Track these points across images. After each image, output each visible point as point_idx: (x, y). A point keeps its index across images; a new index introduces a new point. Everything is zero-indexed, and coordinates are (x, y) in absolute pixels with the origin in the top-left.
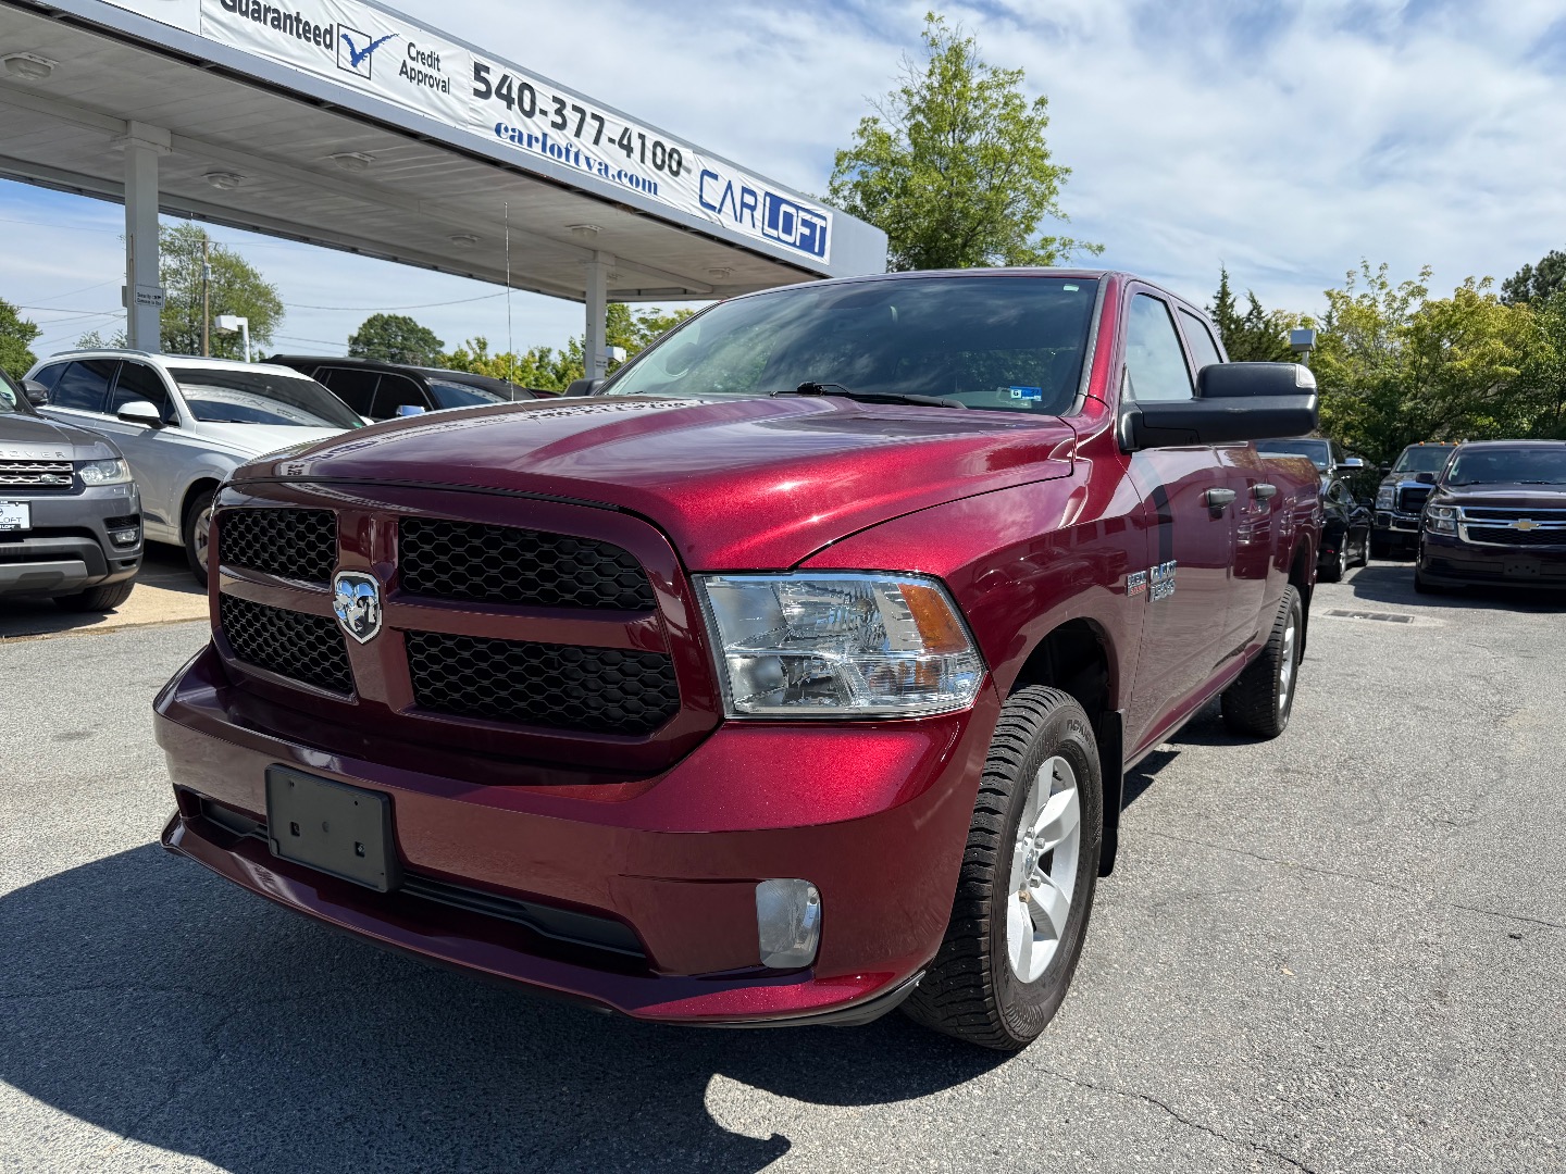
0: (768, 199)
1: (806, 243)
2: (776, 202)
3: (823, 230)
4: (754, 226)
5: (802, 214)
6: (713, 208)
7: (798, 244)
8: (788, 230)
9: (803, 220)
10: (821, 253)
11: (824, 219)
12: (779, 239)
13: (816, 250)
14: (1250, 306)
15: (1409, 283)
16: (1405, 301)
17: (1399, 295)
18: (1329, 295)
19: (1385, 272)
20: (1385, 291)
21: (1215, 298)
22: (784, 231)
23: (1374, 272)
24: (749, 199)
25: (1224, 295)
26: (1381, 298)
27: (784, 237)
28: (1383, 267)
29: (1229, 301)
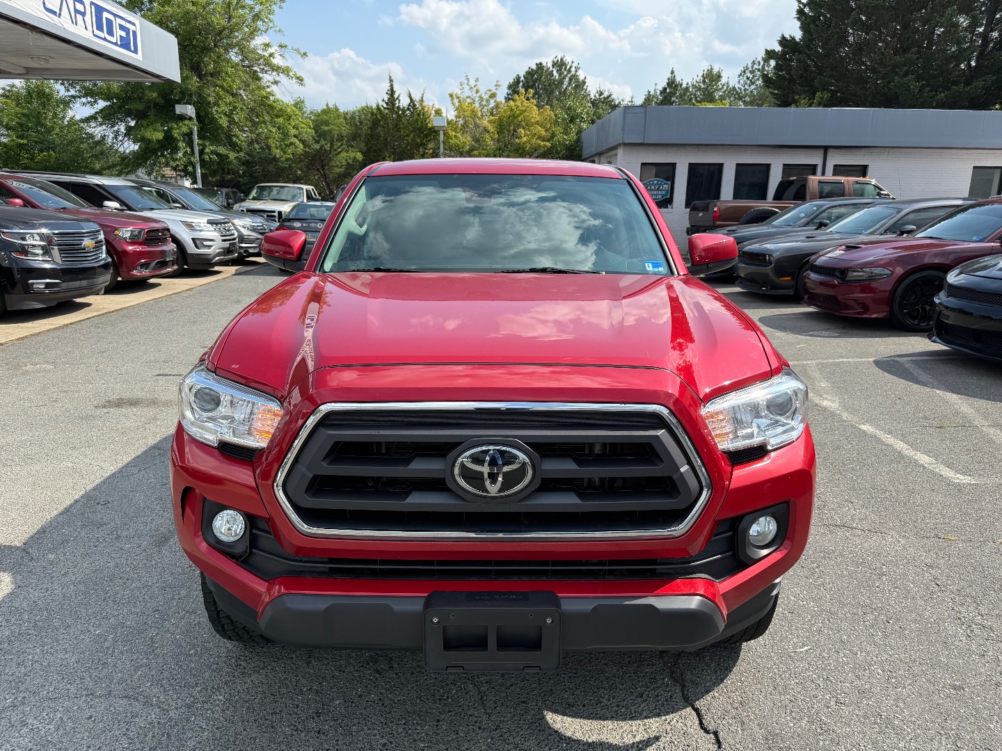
0: (93, 7)
1: (125, 44)
2: (99, 10)
3: (134, 33)
4: (86, 28)
5: (118, 19)
6: (54, 13)
7: (119, 43)
8: (110, 32)
9: (119, 24)
10: (136, 51)
11: (134, 24)
12: (105, 39)
13: (133, 49)
14: (409, 101)
15: (490, 91)
16: (488, 101)
17: (486, 97)
18: (451, 96)
19: (478, 83)
20: (478, 95)
21: (387, 93)
22: (108, 33)
23: (472, 83)
24: (80, 7)
25: (392, 92)
26: (477, 99)
27: (109, 38)
28: (477, 80)
29: (396, 96)
